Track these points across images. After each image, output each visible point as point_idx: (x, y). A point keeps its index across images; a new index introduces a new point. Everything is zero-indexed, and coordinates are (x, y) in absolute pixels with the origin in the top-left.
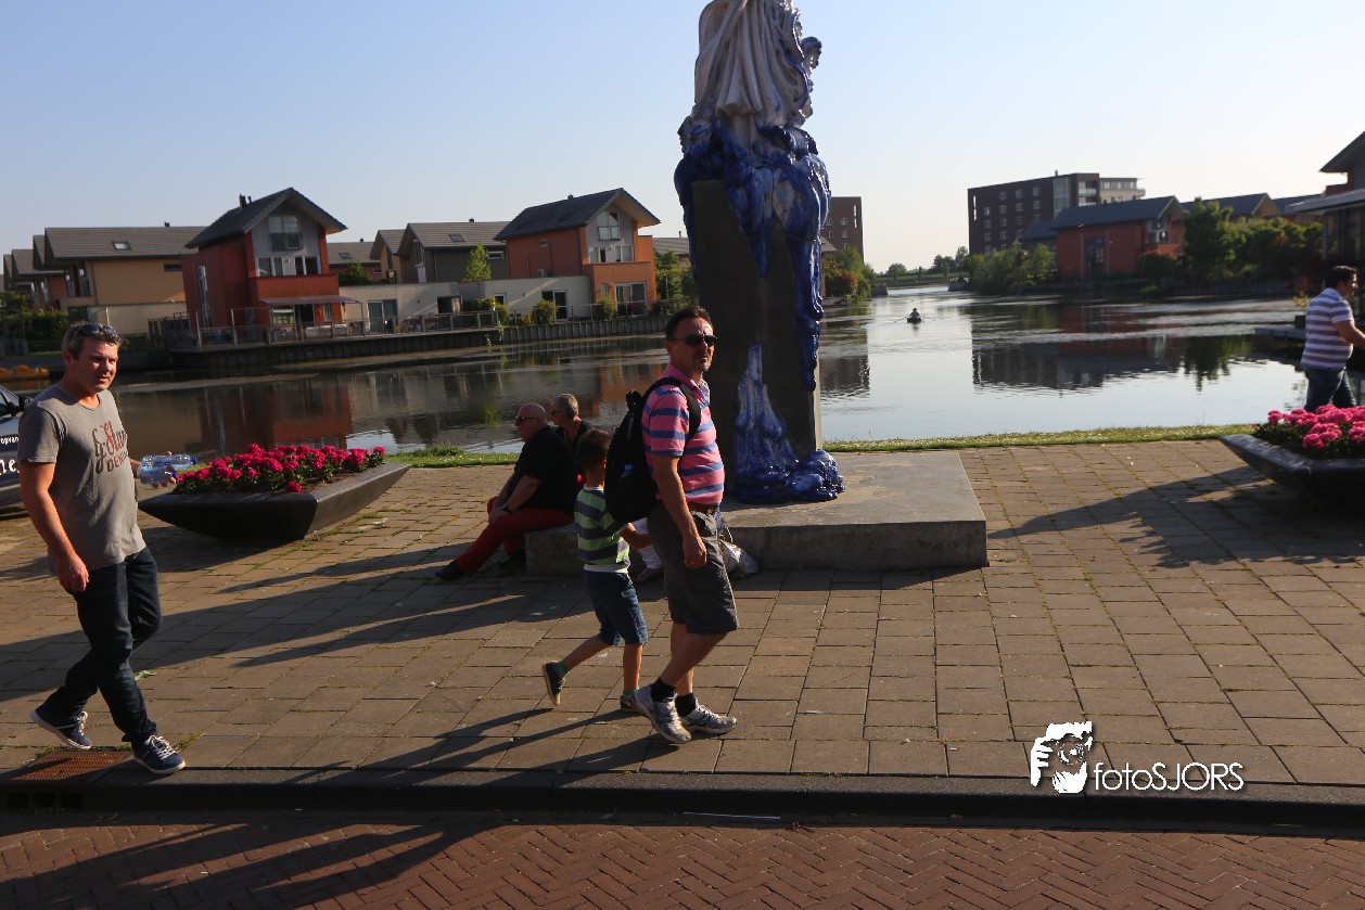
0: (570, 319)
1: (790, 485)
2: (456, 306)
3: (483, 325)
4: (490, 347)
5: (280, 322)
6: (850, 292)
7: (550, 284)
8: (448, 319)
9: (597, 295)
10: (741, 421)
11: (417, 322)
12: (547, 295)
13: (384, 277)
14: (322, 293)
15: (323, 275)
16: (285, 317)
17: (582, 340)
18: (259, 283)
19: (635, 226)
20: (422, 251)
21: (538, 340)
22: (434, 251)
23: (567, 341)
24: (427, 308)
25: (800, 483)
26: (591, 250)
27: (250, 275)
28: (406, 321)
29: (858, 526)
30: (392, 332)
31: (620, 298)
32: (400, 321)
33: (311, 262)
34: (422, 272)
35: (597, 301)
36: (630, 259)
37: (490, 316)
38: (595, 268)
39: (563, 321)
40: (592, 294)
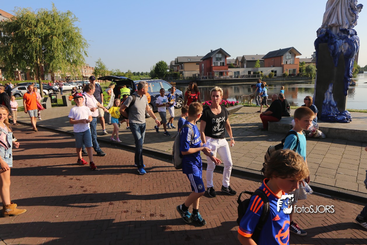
0: (277, 77)
2: (252, 73)
3: (257, 77)
5: (216, 75)
7: (274, 69)
8: (250, 75)
11: (243, 76)
12: (272, 71)
13: (237, 66)
14: (225, 69)
15: (225, 66)
17: (279, 81)
19: (295, 55)
20: (246, 61)
21: (269, 81)
22: (248, 61)
23: (276, 81)
24: (246, 73)
26: (284, 61)
27: (212, 66)
30: (238, 78)
31: (290, 72)
32: (240, 76)
33: (223, 63)
34: (245, 66)
35: (284, 73)
36: (293, 63)
37: (259, 75)
38: (284, 65)
39: (275, 77)
40: (283, 71)
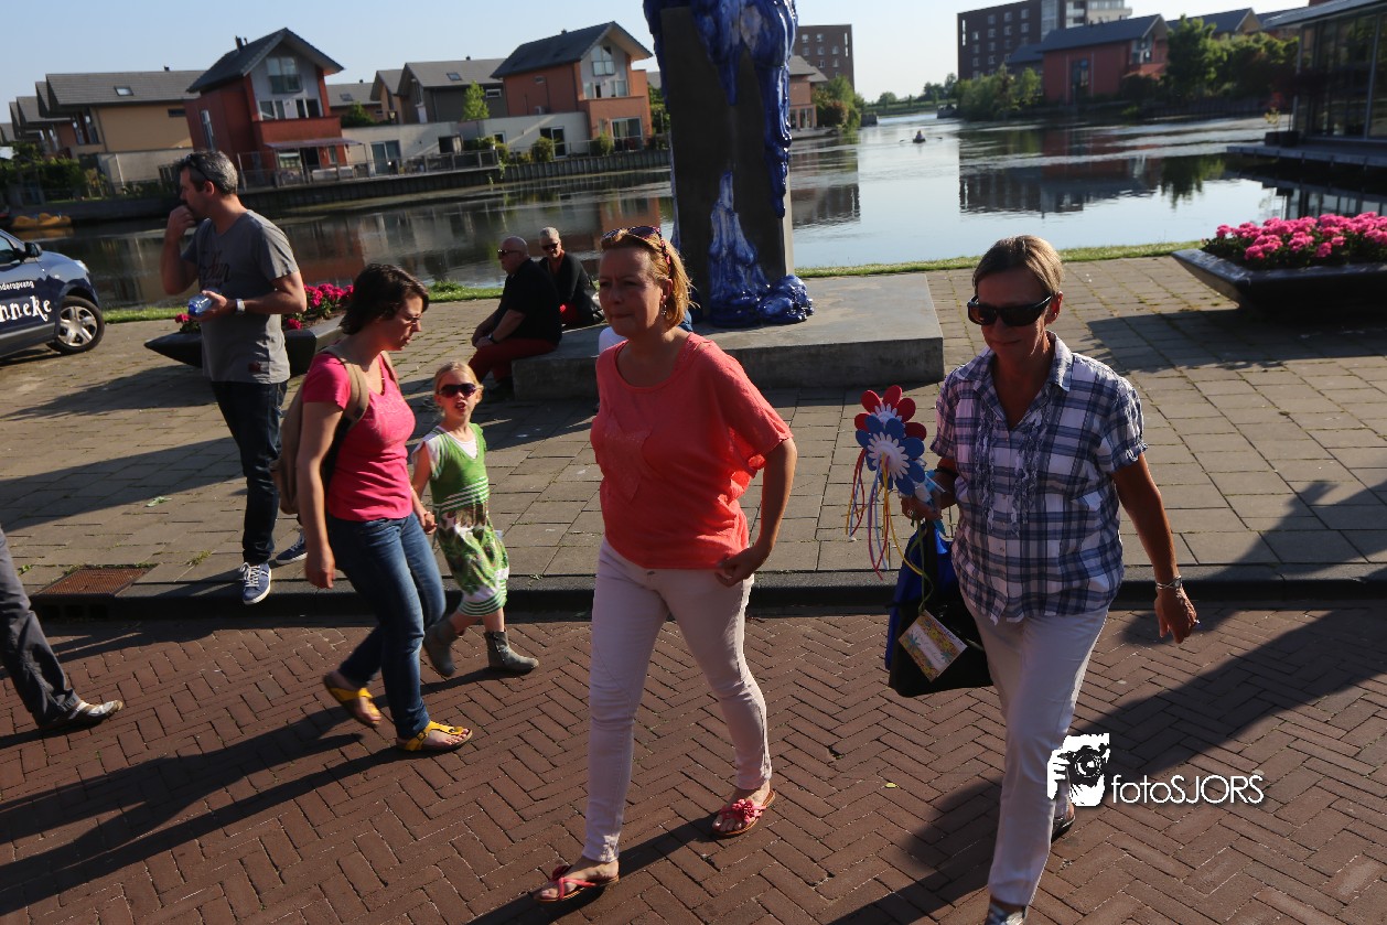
0: (569, 156)
1: (762, 309)
2: (457, 145)
3: (485, 164)
4: (492, 185)
5: (288, 166)
6: (840, 121)
7: (548, 121)
8: (450, 158)
9: (594, 131)
10: (714, 249)
11: (419, 162)
12: (545, 132)
13: (386, 118)
14: (325, 135)
15: (324, 117)
16: (293, 161)
17: (581, 176)
18: (263, 126)
19: (628, 59)
20: (422, 91)
21: (538, 177)
22: (432, 91)
23: (567, 178)
24: (428, 148)
25: (771, 307)
26: (586, 85)
27: (254, 119)
28: (409, 162)
29: (824, 346)
30: (396, 173)
31: (616, 133)
32: (404, 162)
33: (312, 104)
34: (422, 112)
35: (595, 138)
36: (625, 94)
37: (490, 155)
38: (591, 104)
39: (562, 158)
40: (589, 130)
